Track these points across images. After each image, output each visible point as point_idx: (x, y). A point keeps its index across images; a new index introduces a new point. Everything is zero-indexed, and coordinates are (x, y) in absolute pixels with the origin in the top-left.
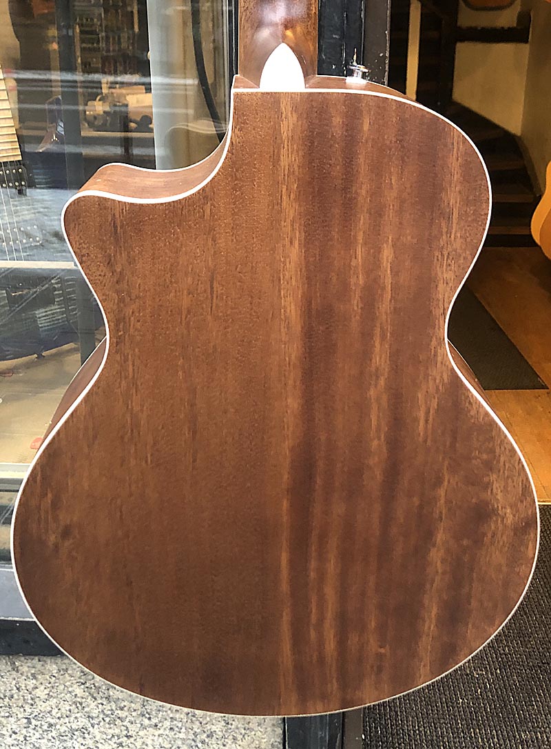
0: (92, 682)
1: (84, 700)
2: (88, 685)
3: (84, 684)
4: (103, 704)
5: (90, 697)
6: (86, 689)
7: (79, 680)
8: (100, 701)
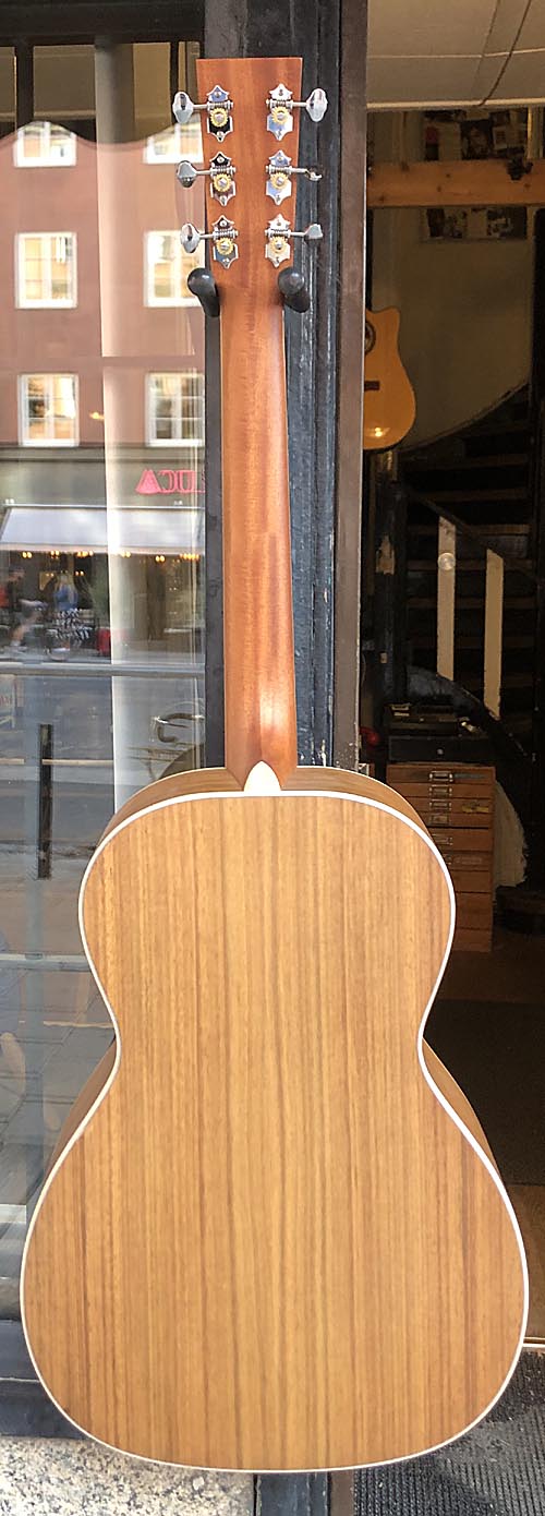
0: (22, 1472)
1: (11, 1498)
2: (17, 1476)
3: (12, 1475)
4: (33, 1504)
5: (19, 1493)
6: (14, 1482)
7: (7, 1469)
8: (31, 1500)
